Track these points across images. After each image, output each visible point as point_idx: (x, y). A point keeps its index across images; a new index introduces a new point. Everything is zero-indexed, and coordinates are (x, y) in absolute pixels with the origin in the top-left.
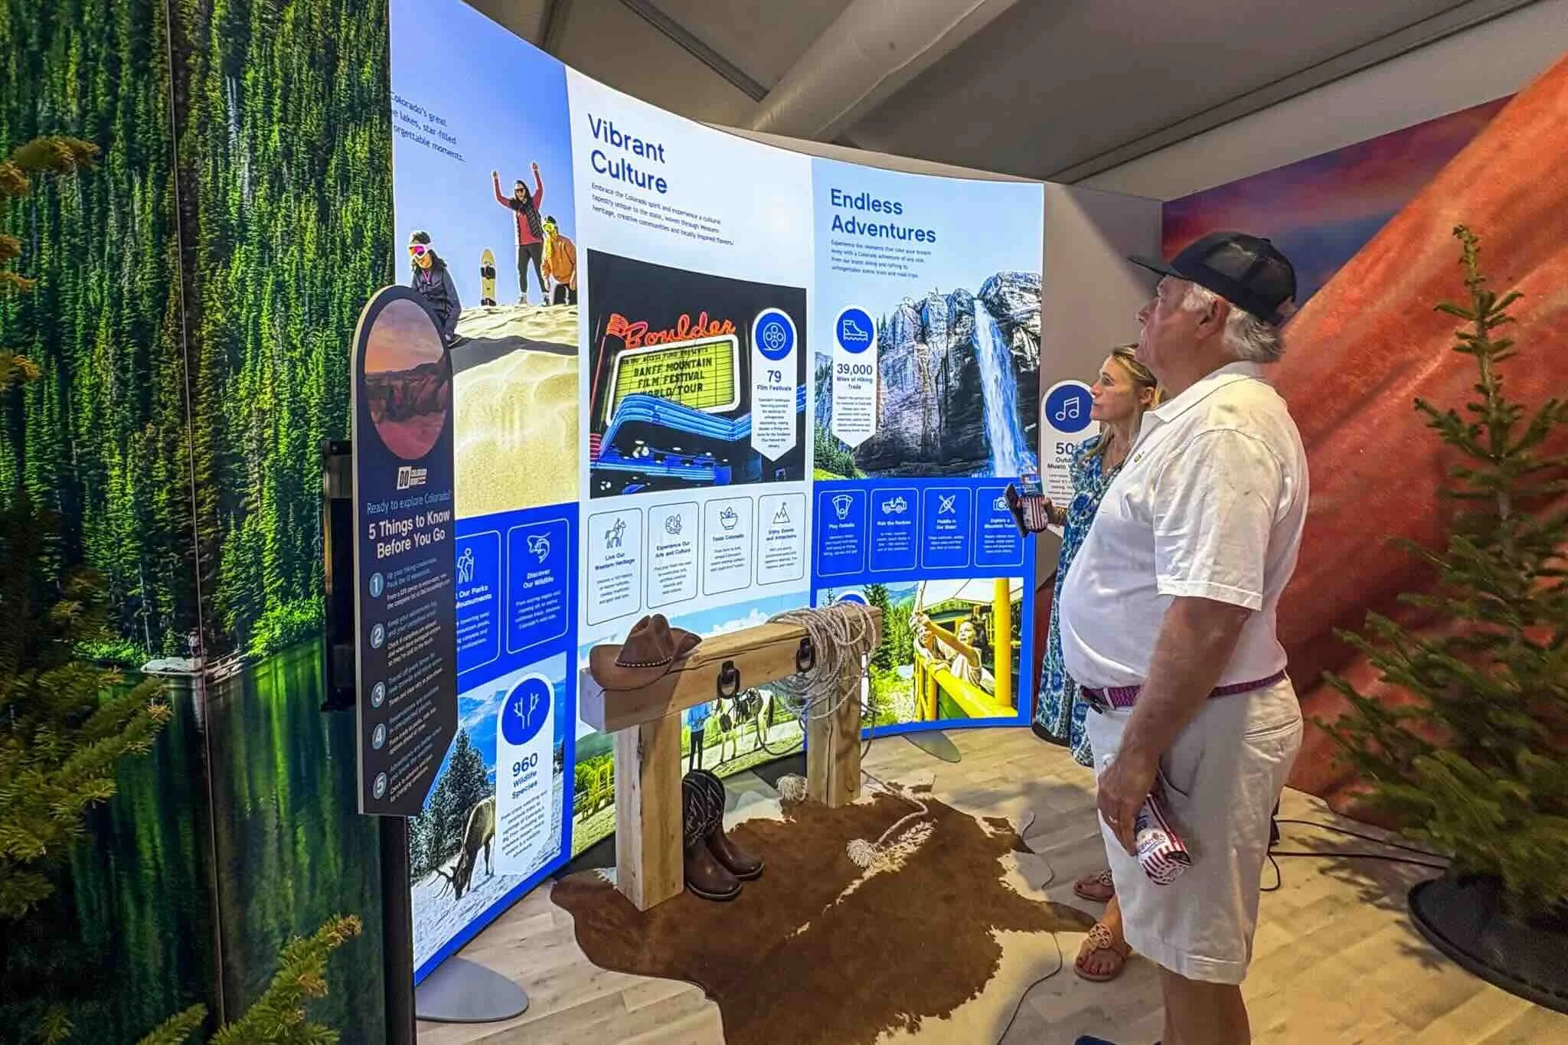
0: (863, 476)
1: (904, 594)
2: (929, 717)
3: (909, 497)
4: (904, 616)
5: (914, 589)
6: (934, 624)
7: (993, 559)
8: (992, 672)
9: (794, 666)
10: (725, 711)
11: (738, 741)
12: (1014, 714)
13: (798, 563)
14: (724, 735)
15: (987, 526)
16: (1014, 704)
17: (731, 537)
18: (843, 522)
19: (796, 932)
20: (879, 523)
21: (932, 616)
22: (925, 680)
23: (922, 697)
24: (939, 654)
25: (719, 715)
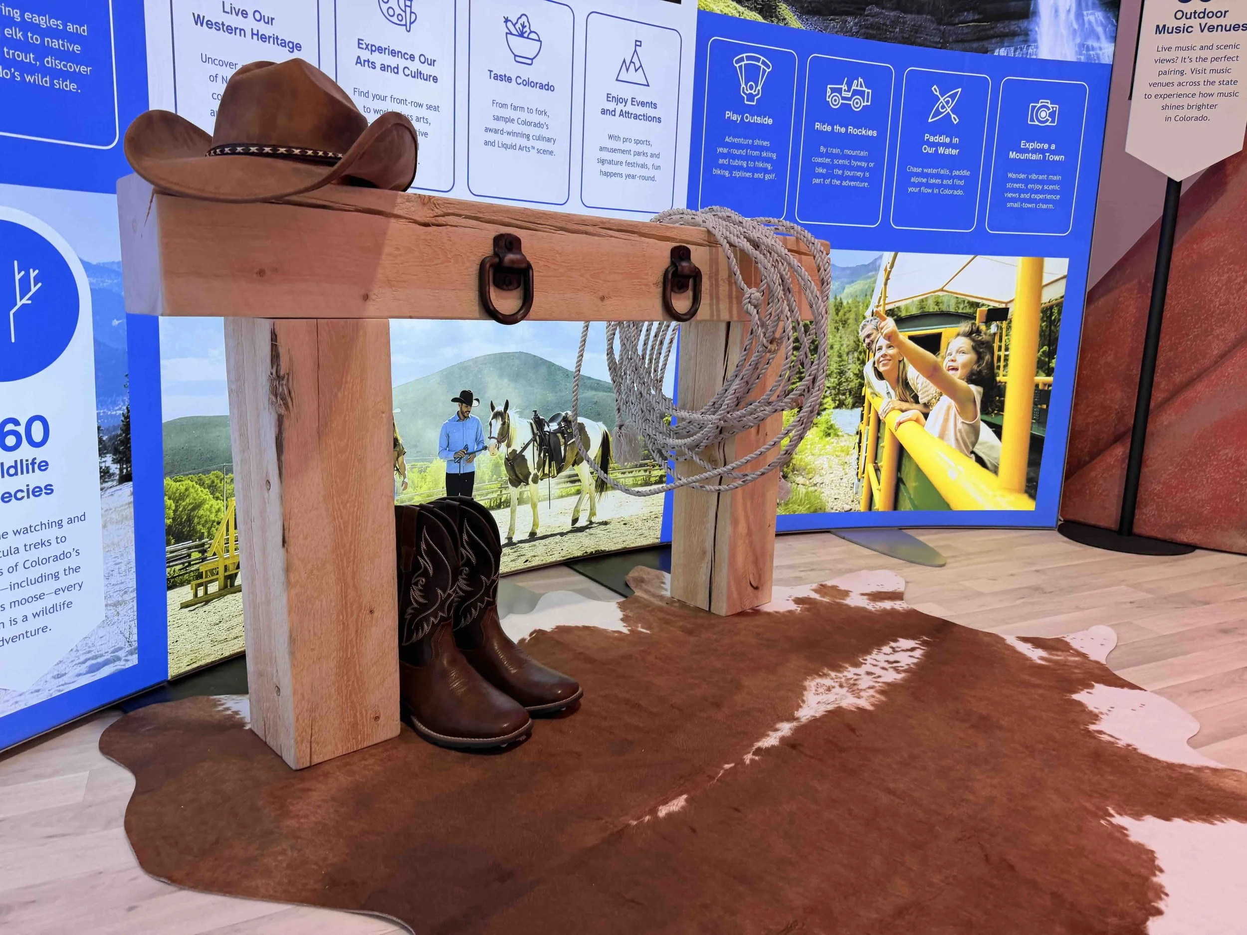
0: (794, 22)
1: (855, 273)
2: (881, 503)
3: (875, 79)
4: (852, 316)
5: (873, 267)
6: (903, 336)
7: (1021, 219)
8: (998, 430)
9: (658, 303)
10: (517, 446)
11: (542, 506)
12: (1026, 504)
13: (663, 176)
14: (513, 492)
15: (1012, 155)
16: (1031, 487)
17: (528, 83)
18: (752, 111)
19: (653, 811)
20: (818, 126)
21: (901, 321)
22: (878, 439)
23: (870, 468)
24: (907, 392)
25: (504, 450)
